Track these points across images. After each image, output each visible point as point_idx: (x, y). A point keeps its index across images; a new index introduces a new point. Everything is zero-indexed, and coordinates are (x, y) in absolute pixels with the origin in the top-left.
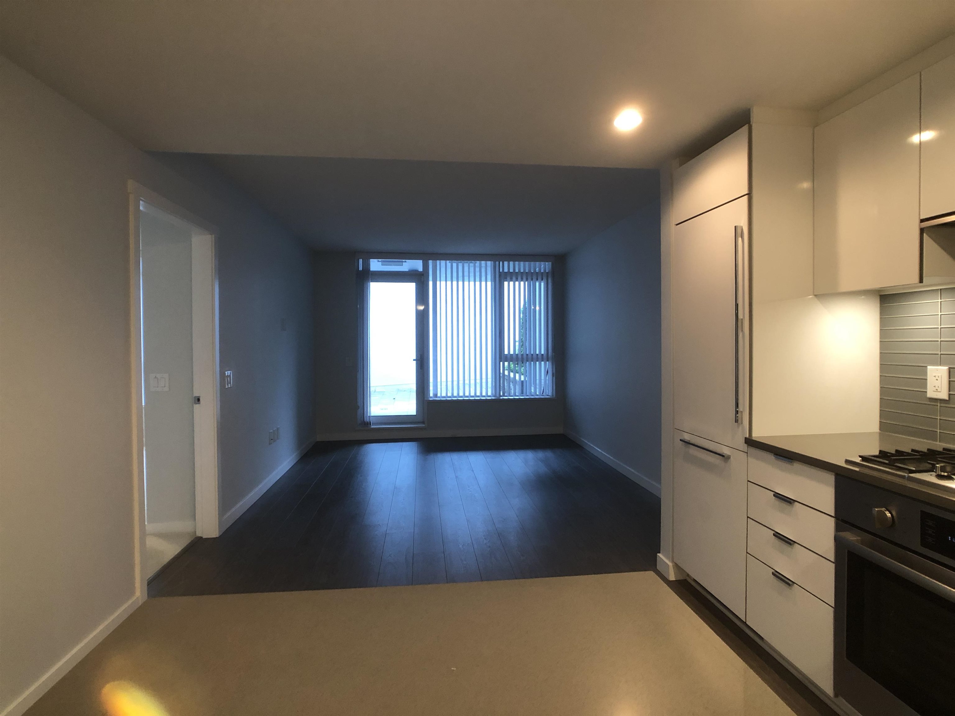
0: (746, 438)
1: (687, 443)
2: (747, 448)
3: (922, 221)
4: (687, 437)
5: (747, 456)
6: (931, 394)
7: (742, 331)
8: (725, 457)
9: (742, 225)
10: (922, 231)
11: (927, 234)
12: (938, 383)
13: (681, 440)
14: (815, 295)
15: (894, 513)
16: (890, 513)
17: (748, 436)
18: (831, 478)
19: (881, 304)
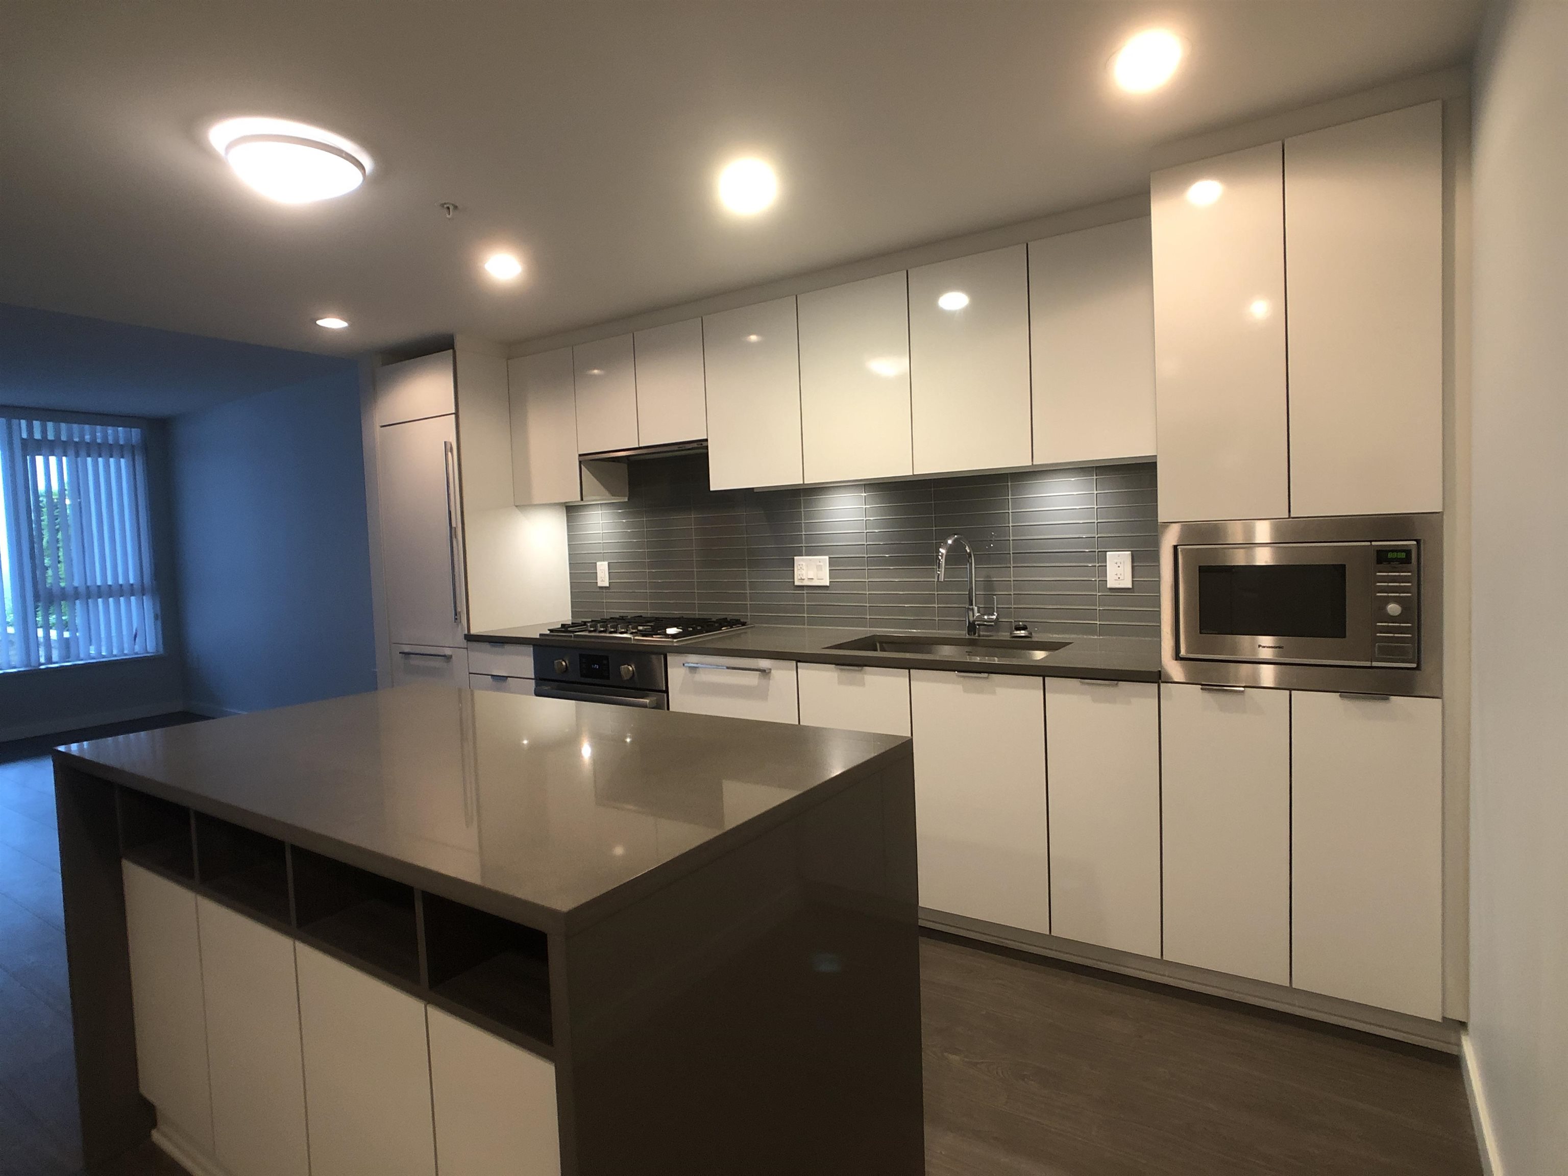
0: (465, 635)
1: (407, 654)
2: (466, 644)
3: (580, 455)
4: (407, 649)
5: (467, 650)
6: (600, 584)
7: (456, 538)
8: (448, 658)
9: (451, 441)
10: (580, 462)
11: (584, 465)
12: (602, 575)
13: (400, 653)
14: (516, 506)
15: (567, 662)
16: (565, 662)
17: (466, 632)
18: (530, 649)
19: (567, 513)
